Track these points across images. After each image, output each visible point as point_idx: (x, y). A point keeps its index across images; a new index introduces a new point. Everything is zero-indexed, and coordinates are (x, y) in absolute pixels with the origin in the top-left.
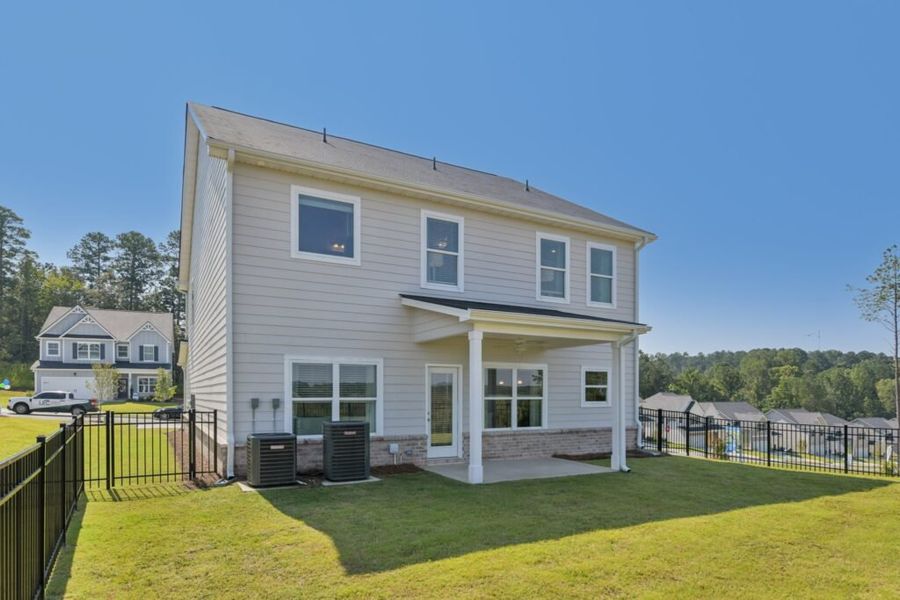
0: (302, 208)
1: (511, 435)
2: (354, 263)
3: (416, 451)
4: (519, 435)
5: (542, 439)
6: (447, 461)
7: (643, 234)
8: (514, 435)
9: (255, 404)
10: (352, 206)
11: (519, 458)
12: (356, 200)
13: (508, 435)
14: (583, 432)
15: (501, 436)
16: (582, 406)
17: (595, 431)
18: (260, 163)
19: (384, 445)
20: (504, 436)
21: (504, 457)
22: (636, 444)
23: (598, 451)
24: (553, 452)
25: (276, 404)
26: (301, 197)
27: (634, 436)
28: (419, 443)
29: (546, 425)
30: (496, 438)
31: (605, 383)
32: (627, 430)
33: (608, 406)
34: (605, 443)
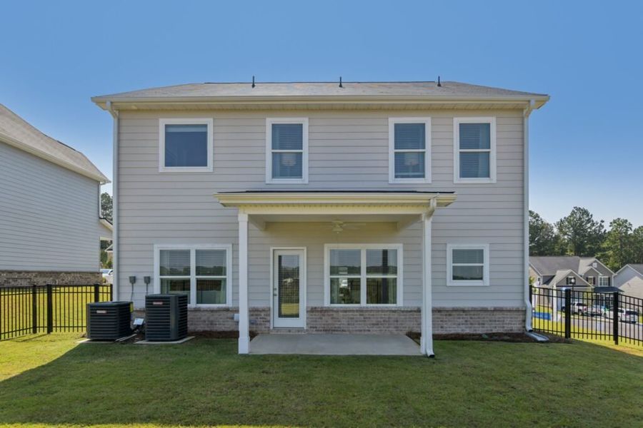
0: (167, 134)
1: (357, 311)
2: (208, 171)
3: (259, 321)
4: (367, 311)
5: (396, 315)
6: (290, 331)
7: (528, 98)
8: (361, 311)
9: (133, 280)
10: (205, 126)
11: (366, 333)
12: (208, 121)
13: (353, 311)
14: (447, 311)
15: (346, 311)
16: (448, 284)
17: (464, 311)
18: (134, 108)
19: (230, 314)
20: (350, 311)
21: (349, 331)
22: (524, 327)
23: (468, 331)
24: (407, 330)
25: (148, 280)
26: (167, 126)
27: (521, 317)
28: (263, 314)
29: (400, 303)
30: (341, 314)
31: (482, 261)
32: (510, 311)
33: (485, 285)
34: (479, 324)
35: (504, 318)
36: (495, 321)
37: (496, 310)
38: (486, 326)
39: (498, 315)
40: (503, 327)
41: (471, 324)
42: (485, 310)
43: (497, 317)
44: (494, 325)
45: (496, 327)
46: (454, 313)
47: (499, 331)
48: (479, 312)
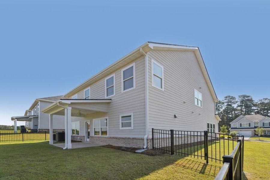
4: (100, 138)
6: (88, 142)
16: (120, 129)
28: (83, 137)
29: (109, 135)
30: (95, 138)
31: (131, 120)
32: (139, 139)
33: (132, 129)
34: (128, 144)
35: (137, 142)
36: (134, 143)
37: (133, 139)
38: (131, 144)
39: (135, 141)
40: (137, 146)
41: (126, 143)
42: (129, 138)
43: (134, 141)
44: (133, 145)
45: (134, 146)
46: (120, 139)
47: (135, 147)
48: (128, 139)
